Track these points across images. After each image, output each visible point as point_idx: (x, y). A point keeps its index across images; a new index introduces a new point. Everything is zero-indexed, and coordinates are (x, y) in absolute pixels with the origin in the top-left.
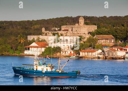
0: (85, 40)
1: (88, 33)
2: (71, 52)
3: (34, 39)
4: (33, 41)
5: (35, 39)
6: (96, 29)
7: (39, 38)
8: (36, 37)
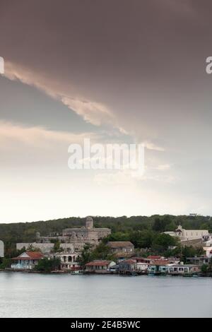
0: (94, 248)
1: (99, 240)
2: (74, 265)
3: (24, 247)
4: (23, 250)
5: (27, 248)
6: (110, 233)
7: (31, 246)
8: (27, 245)
